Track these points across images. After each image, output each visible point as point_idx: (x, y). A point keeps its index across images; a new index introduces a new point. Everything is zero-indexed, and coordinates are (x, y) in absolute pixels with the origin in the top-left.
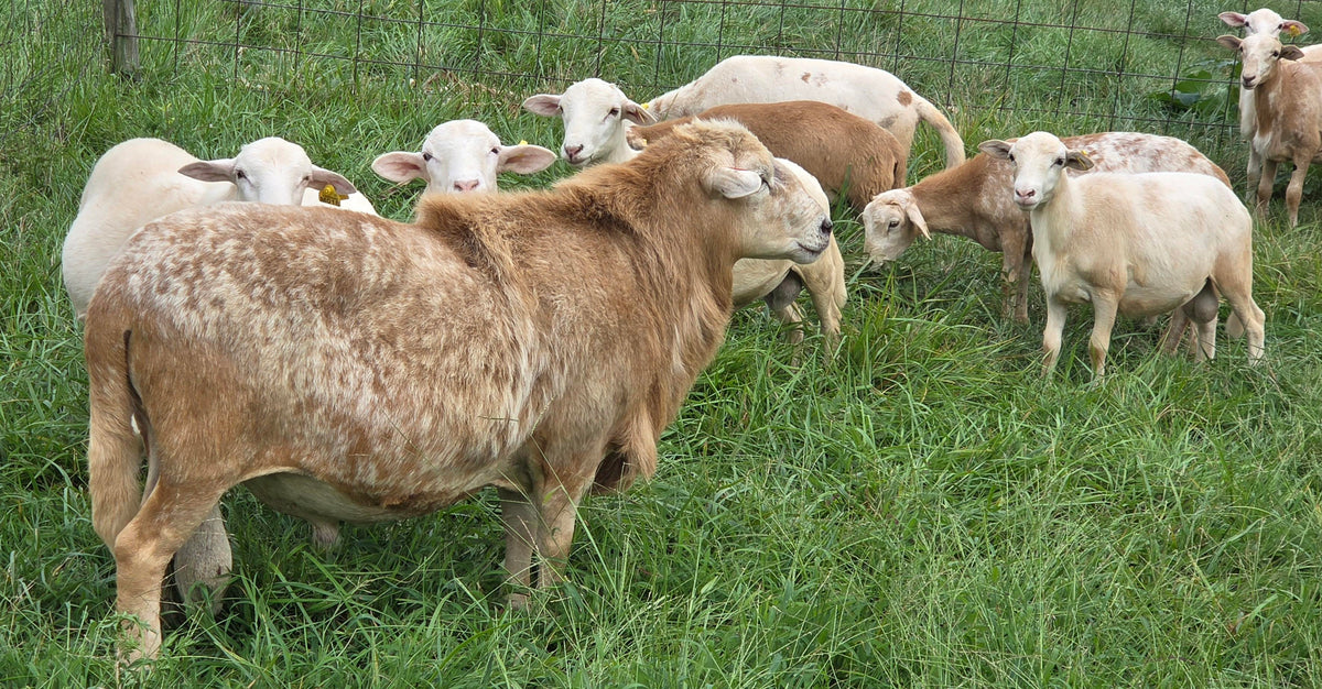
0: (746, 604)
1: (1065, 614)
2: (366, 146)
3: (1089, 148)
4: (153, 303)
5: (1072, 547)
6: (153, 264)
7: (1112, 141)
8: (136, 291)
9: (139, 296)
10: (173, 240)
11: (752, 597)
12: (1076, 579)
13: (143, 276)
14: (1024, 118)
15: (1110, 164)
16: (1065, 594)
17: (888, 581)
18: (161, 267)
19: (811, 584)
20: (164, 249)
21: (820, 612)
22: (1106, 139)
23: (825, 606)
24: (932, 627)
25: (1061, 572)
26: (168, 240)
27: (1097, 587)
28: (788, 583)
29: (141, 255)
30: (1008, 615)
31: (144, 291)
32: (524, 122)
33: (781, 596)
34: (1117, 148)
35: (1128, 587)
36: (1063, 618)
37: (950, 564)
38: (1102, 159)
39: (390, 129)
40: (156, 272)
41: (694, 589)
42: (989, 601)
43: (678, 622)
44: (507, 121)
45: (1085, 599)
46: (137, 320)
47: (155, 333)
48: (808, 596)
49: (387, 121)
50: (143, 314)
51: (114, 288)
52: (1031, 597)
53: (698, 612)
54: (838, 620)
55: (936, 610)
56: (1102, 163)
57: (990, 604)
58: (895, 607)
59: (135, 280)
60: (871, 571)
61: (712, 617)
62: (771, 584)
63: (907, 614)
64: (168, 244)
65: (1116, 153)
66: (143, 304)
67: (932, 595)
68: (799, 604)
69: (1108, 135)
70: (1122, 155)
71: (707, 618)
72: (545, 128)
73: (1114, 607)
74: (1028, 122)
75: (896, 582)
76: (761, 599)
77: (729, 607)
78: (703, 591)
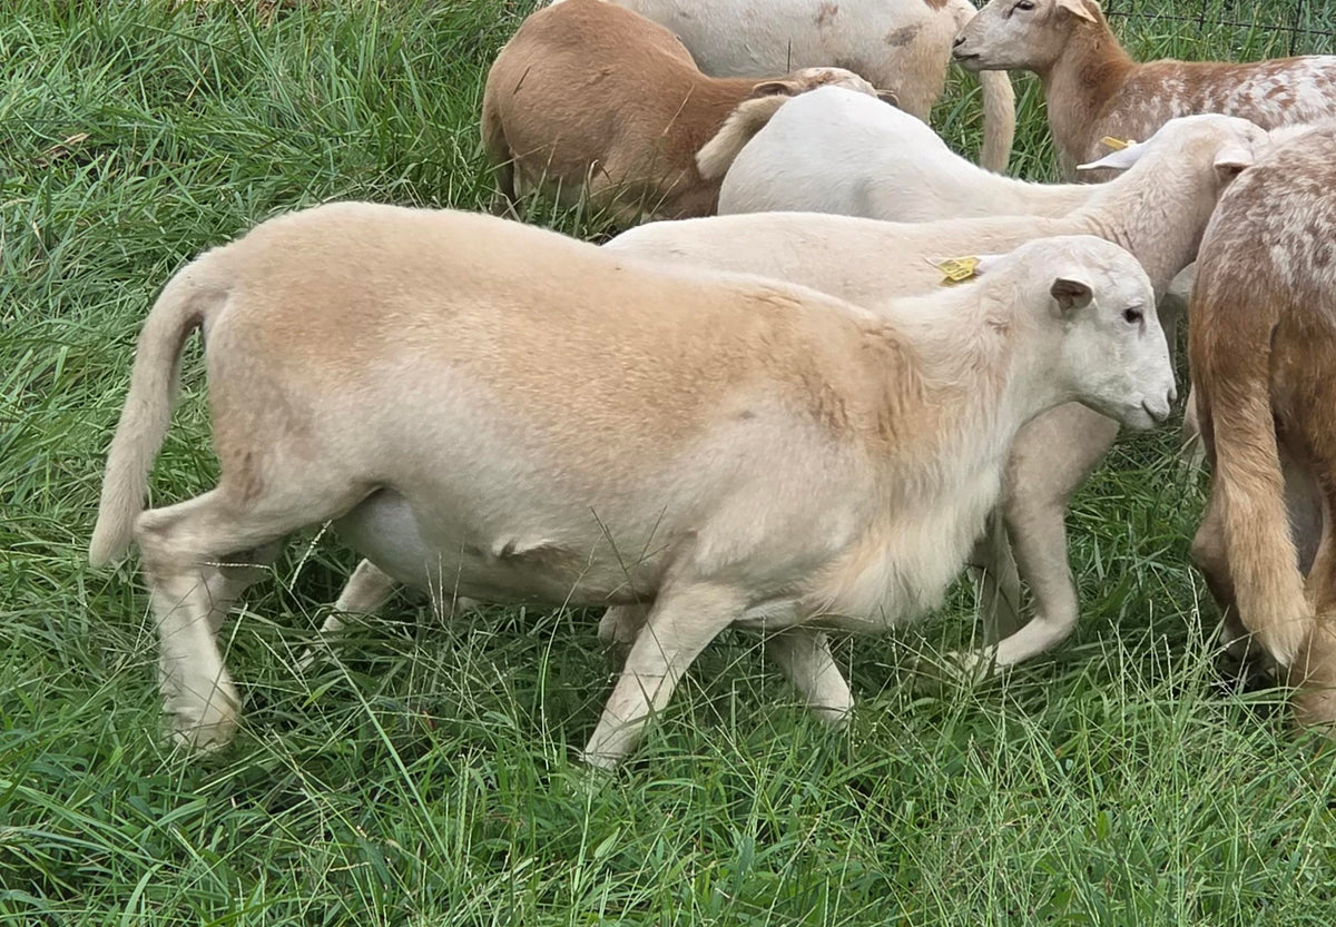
0: (672, 876)
1: (1220, 891)
2: (12, 73)
3: (1274, 82)
4: (1310, 281)
5: (1232, 777)
6: (1298, 228)
7: (1312, 70)
8: (1285, 269)
9: (1290, 275)
10: (1316, 190)
11: (681, 864)
12: (1240, 832)
13: (1290, 246)
14: (1146, 31)
15: (1304, 110)
16: (1220, 856)
17: (918, 838)
18: (1313, 230)
19: (784, 842)
20: (1309, 205)
21: (801, 890)
22: (1303, 66)
23: (810, 879)
24: (994, 915)
25: (1213, 819)
26: (1310, 191)
27: (1274, 843)
28: (744, 840)
29: (1276, 217)
30: (1123, 894)
31: (1296, 267)
32: (285, 33)
33: (732, 862)
34: (1320, 83)
35: (1328, 845)
36: (1216, 898)
37: (1024, 804)
38: (1292, 101)
39: (53, 44)
40: (1308, 238)
41: (583, 849)
42: (1090, 869)
43: (555, 905)
44: (255, 32)
45: (1255, 866)
46: (1290, 309)
47: (1318, 323)
48: (780, 862)
49: (47, 29)
50: (1297, 300)
51: (1250, 270)
52: (1162, 862)
53: (590, 889)
54: (832, 902)
55: (1001, 887)
56: (1292, 108)
57: (1092, 874)
58: (930, 881)
59: (1279, 254)
60: (889, 819)
61: (614, 897)
62: (714, 840)
63: (951, 892)
64: (1313, 197)
65: (1318, 91)
66: (1295, 285)
67: (995, 861)
68: (764, 875)
69: (1308, 60)
70: (1326, 94)
71: (604, 898)
72: (321, 43)
73: (1304, 879)
74: (1152, 38)
75: (934, 839)
76: (697, 868)
77: (643, 880)
78: (598, 853)
